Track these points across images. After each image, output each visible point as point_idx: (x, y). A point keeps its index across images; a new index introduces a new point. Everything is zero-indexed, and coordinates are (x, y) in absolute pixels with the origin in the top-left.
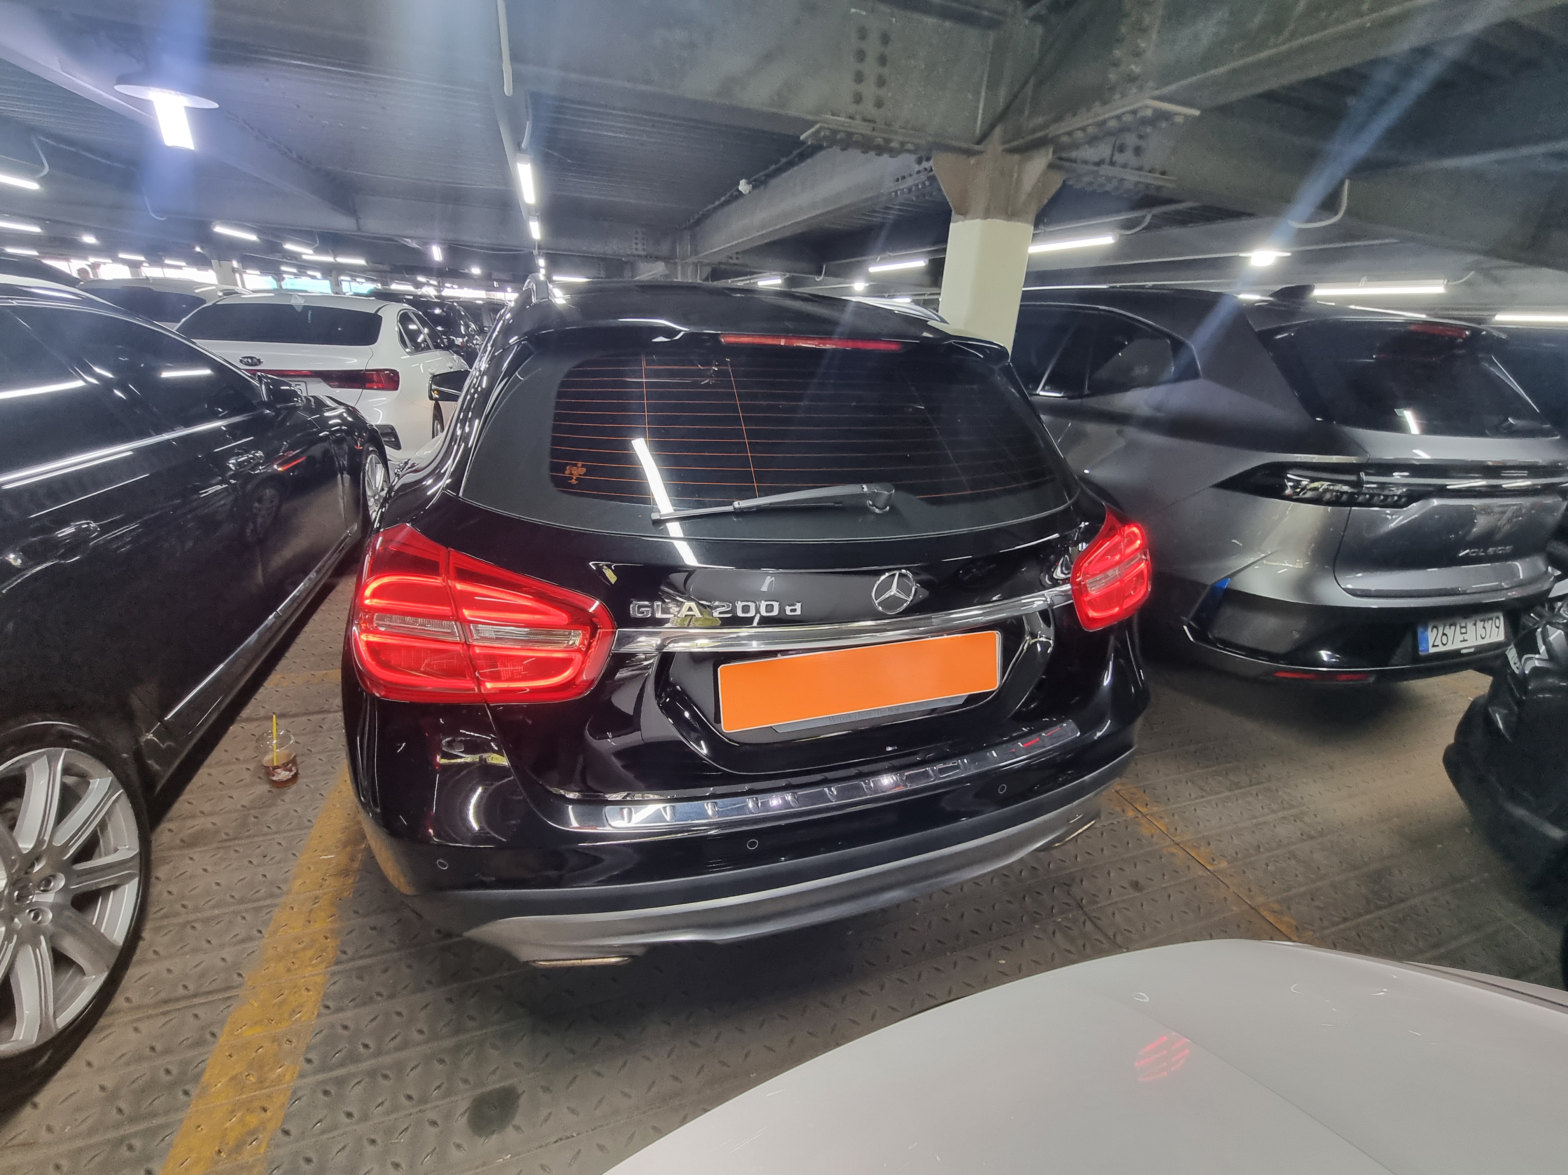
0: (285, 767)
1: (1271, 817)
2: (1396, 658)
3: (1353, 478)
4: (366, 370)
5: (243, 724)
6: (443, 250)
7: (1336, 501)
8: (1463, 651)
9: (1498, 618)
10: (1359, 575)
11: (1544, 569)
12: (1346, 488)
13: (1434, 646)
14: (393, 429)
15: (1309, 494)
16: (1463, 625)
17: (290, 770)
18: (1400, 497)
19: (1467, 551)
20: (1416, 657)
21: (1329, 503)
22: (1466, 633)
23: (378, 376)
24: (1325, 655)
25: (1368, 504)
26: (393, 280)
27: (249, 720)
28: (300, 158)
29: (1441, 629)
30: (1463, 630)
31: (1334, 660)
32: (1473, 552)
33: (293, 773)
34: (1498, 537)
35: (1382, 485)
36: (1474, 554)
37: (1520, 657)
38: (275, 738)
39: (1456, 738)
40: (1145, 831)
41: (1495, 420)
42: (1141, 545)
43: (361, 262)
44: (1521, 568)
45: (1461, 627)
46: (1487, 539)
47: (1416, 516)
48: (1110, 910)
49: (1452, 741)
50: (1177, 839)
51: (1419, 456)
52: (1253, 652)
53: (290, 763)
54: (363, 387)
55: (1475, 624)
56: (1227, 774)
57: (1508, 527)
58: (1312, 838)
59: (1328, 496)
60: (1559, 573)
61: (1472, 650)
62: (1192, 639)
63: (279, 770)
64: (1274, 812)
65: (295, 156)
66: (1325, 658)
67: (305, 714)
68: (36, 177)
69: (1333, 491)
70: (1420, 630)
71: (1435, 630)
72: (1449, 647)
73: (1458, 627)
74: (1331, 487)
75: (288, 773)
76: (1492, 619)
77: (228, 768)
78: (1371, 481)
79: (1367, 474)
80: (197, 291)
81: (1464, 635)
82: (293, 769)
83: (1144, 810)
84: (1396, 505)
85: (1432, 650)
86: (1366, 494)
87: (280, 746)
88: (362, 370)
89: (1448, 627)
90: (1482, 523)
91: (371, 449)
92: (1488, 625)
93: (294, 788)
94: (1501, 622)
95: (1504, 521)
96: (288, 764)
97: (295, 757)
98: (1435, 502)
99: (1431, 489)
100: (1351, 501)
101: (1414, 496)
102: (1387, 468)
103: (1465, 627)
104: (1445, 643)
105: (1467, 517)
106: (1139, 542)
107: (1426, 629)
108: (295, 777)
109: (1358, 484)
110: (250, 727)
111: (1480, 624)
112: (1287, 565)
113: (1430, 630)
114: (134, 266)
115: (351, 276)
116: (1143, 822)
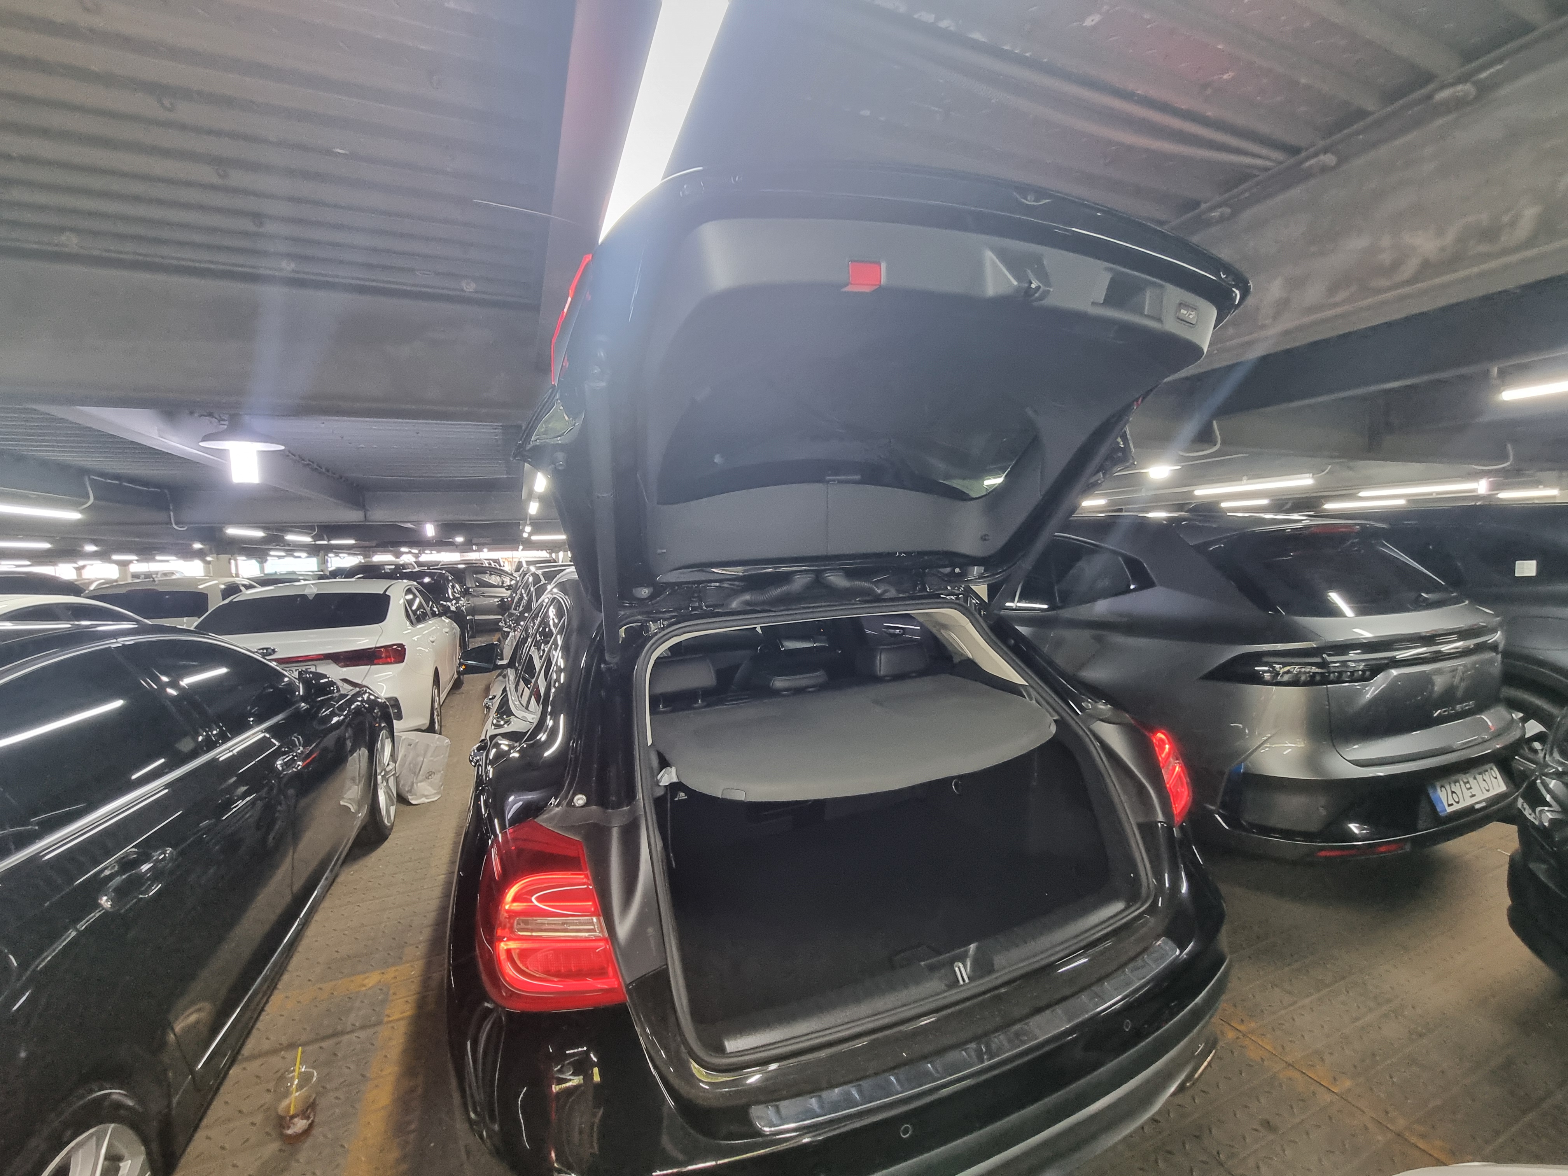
0: (304, 1115)
1: (1370, 1017)
2: (1421, 824)
3: (1318, 660)
4: (376, 648)
5: (245, 1065)
6: (436, 527)
7: (1312, 682)
8: (1477, 806)
9: (1491, 769)
10: (1356, 747)
11: (1509, 717)
12: (1314, 669)
13: (1450, 805)
14: (396, 700)
15: (1286, 678)
16: (1465, 780)
17: (308, 1118)
18: (1364, 671)
19: (1439, 711)
20: (1436, 817)
21: (1305, 684)
22: (1471, 788)
23: (387, 651)
24: (1354, 827)
25: (1339, 681)
26: (375, 553)
27: (253, 1057)
28: (328, 471)
29: (1448, 787)
30: (1468, 786)
31: (1365, 832)
32: (1445, 711)
33: (310, 1121)
34: (1459, 693)
35: (1344, 663)
36: (1446, 713)
37: (1534, 811)
38: (296, 1077)
39: (1512, 899)
40: (1253, 1054)
41: (1412, 595)
42: (1170, 749)
43: (352, 542)
44: (1490, 719)
45: (1465, 783)
46: (1448, 697)
47: (1384, 685)
48: (1251, 1162)
49: (1508, 902)
50: (1289, 1059)
51: (1362, 635)
52: (1287, 834)
53: (309, 1109)
54: (372, 664)
55: (1475, 778)
56: (1307, 970)
57: (1463, 685)
58: (1421, 1035)
59: (1303, 678)
60: (1521, 715)
61: (1484, 804)
62: (1227, 828)
63: (296, 1120)
64: (1371, 1010)
65: (323, 470)
66: (1356, 831)
67: (317, 1040)
68: (80, 508)
69: (1305, 673)
70: (1431, 792)
71: (1443, 789)
72: (1462, 805)
73: (1461, 783)
74: (1303, 670)
75: (305, 1121)
76: (1487, 771)
77: (231, 1125)
78: (1335, 661)
79: (1329, 655)
80: (200, 587)
81: (1471, 790)
82: (311, 1116)
83: (1242, 1028)
84: (1363, 679)
85: (1449, 810)
86: (1334, 672)
87: (300, 1087)
88: (372, 648)
89: (1453, 785)
90: (1440, 683)
91: (383, 725)
92: (1486, 777)
93: (309, 1142)
94: (1496, 772)
95: (1456, 681)
96: (307, 1110)
97: (314, 1099)
98: (1395, 672)
99: (1386, 661)
100: (1325, 680)
101: (1375, 670)
102: (1343, 648)
103: (1468, 782)
104: (1457, 800)
105: (1426, 680)
106: (1167, 746)
107: (1435, 788)
108: (311, 1126)
109: (1324, 665)
110: (254, 1066)
111: (1479, 777)
112: (1290, 745)
113: (1439, 790)
114: (124, 564)
115: (335, 553)
116: (1246, 1043)
